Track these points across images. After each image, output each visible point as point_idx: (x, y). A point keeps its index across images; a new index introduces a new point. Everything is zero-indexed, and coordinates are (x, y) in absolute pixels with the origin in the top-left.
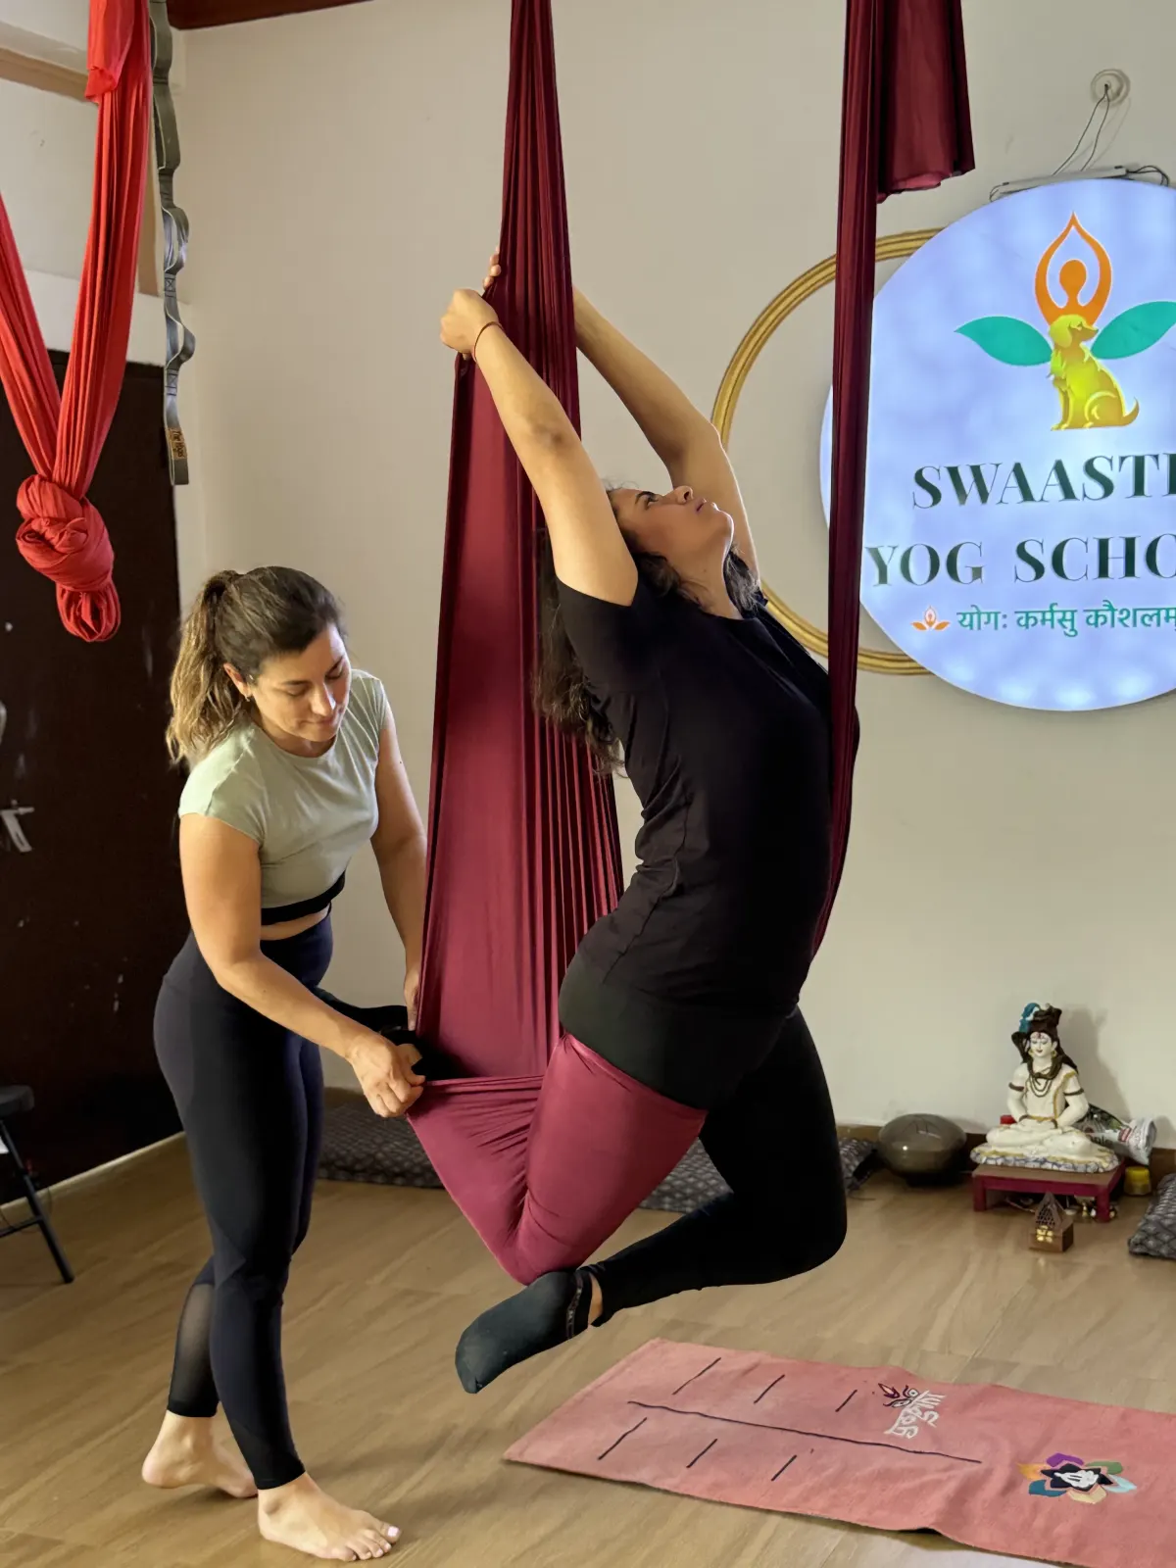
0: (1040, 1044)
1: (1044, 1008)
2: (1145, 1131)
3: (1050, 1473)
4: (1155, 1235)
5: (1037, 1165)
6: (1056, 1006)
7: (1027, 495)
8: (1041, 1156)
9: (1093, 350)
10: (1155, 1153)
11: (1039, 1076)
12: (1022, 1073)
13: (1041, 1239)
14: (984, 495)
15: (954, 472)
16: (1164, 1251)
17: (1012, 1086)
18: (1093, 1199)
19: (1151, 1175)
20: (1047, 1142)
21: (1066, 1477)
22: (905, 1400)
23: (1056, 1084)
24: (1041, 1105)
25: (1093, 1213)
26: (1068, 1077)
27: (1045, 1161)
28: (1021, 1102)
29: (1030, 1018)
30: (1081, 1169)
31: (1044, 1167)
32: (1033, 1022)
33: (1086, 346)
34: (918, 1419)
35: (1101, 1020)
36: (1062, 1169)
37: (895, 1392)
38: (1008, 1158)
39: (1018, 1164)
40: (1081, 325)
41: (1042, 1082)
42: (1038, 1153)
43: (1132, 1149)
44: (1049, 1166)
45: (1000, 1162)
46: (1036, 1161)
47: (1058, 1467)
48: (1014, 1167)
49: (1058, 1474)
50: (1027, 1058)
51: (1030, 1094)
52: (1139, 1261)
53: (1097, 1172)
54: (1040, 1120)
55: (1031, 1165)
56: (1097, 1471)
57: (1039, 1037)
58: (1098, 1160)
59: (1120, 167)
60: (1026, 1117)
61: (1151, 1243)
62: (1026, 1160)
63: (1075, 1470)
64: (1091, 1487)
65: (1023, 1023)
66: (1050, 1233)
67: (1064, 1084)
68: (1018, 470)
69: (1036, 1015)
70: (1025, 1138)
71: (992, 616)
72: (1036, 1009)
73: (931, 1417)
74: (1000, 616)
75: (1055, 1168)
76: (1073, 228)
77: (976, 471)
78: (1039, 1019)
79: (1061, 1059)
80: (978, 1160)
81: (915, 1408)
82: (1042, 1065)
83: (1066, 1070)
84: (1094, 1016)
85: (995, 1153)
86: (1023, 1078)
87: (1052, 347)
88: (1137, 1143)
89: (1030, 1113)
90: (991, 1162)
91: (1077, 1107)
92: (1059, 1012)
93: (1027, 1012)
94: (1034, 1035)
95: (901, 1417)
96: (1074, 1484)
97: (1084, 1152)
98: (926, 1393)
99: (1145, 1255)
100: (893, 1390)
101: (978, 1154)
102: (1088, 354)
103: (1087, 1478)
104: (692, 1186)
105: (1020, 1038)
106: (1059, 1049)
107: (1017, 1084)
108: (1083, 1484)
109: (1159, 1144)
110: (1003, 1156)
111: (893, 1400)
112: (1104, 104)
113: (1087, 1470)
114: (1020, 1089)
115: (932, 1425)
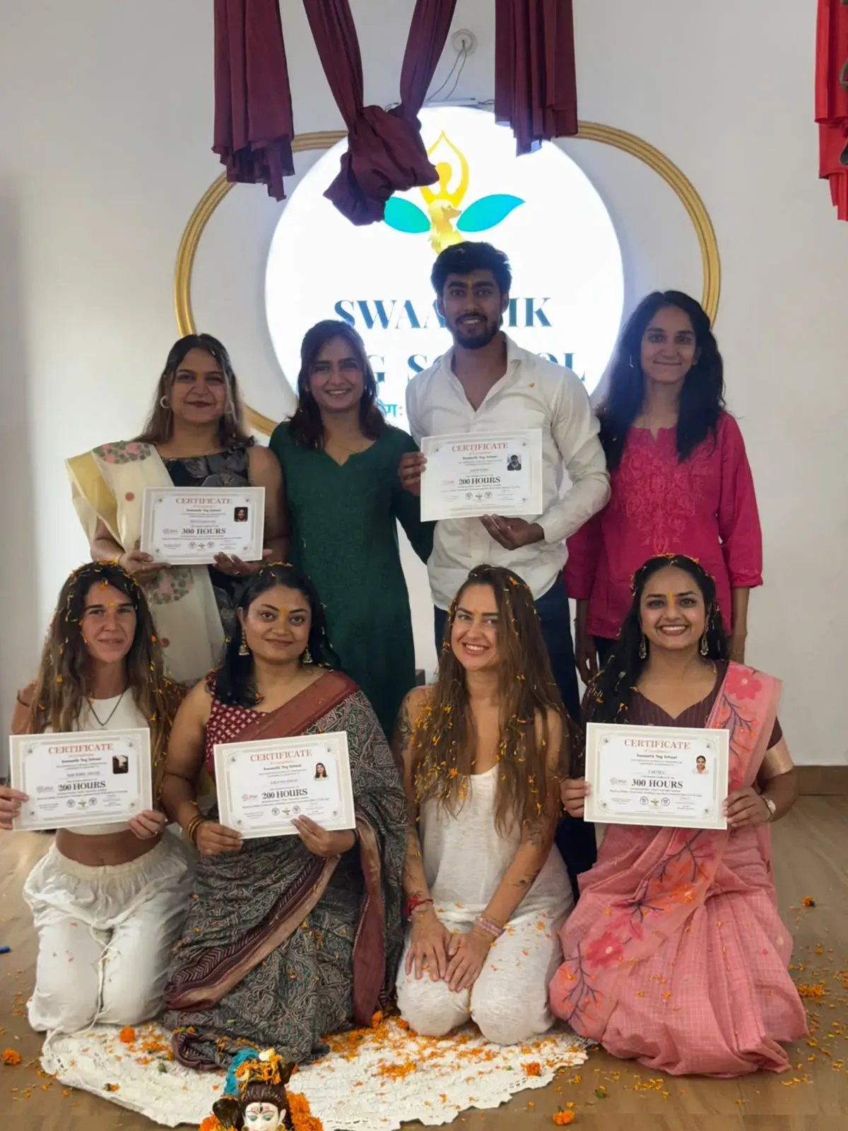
7: (415, 323)
9: (458, 225)
14: (385, 322)
15: (363, 305)
33: (454, 221)
40: (449, 207)
59: (473, 99)
68: (408, 306)
71: (392, 408)
74: (397, 408)
76: (443, 139)
77: (379, 305)
87: (430, 220)
102: (455, 228)
112: (463, 54)
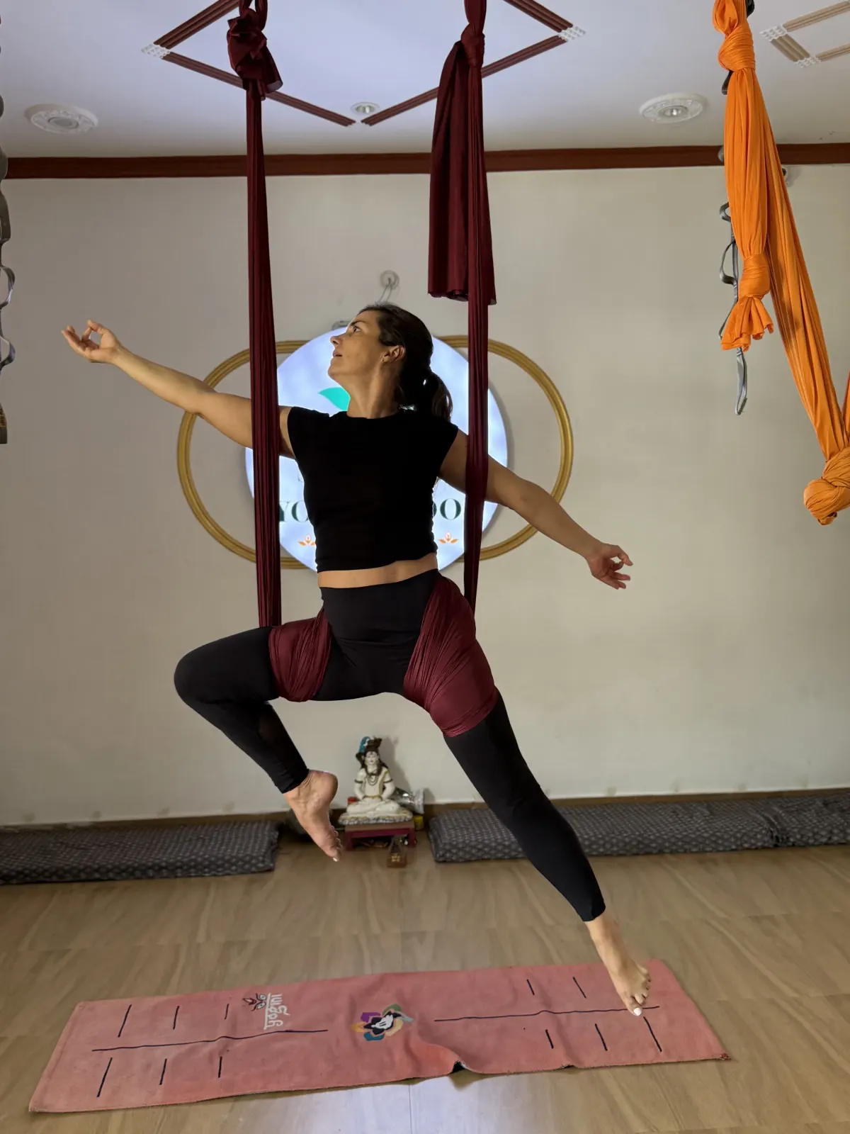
0: (371, 759)
1: (372, 739)
2: (421, 796)
3: (368, 1027)
4: (449, 851)
5: (375, 822)
6: (378, 737)
8: (377, 816)
10: (426, 807)
11: (372, 774)
12: (362, 774)
13: (393, 860)
16: (454, 858)
17: (356, 781)
18: (406, 835)
19: (424, 819)
20: (378, 809)
21: (377, 1025)
22: (261, 1003)
23: (380, 778)
24: (372, 790)
25: (406, 843)
26: (386, 773)
27: (378, 819)
28: (362, 790)
29: (366, 745)
30: (397, 821)
31: (378, 822)
32: (368, 747)
34: (278, 1014)
35: (396, 742)
36: (388, 822)
37: (253, 1000)
38: (360, 820)
39: (365, 822)
41: (374, 777)
42: (374, 815)
43: (417, 807)
44: (381, 821)
45: (356, 822)
46: (374, 819)
47: (370, 1021)
48: (363, 824)
49: (373, 1026)
50: (364, 766)
51: (367, 785)
52: (443, 866)
53: (405, 821)
54: (373, 797)
55: (372, 822)
56: (389, 1014)
57: (371, 754)
58: (405, 815)
60: (365, 797)
61: (448, 855)
62: (369, 819)
63: (379, 1020)
64: (393, 1023)
65: (361, 749)
66: (399, 857)
67: (384, 777)
69: (368, 742)
70: (368, 808)
72: (368, 740)
73: (283, 1009)
75: (385, 822)
78: (370, 745)
79: (381, 765)
80: (344, 823)
81: (272, 1008)
82: (372, 769)
83: (384, 770)
84: (393, 740)
85: (352, 818)
86: (362, 777)
88: (419, 802)
89: (368, 794)
90: (351, 823)
91: (390, 789)
92: (380, 740)
93: (364, 741)
94: (368, 754)
95: (267, 1016)
96: (385, 1027)
97: (398, 812)
98: (269, 995)
99: (444, 862)
100: (251, 999)
101: (343, 820)
103: (388, 1020)
104: (194, 860)
105: (361, 756)
106: (379, 759)
107: (359, 779)
108: (389, 1025)
109: (429, 802)
110: (357, 819)
111: (254, 1005)
113: (385, 1017)
114: (361, 782)
115: (287, 1014)
